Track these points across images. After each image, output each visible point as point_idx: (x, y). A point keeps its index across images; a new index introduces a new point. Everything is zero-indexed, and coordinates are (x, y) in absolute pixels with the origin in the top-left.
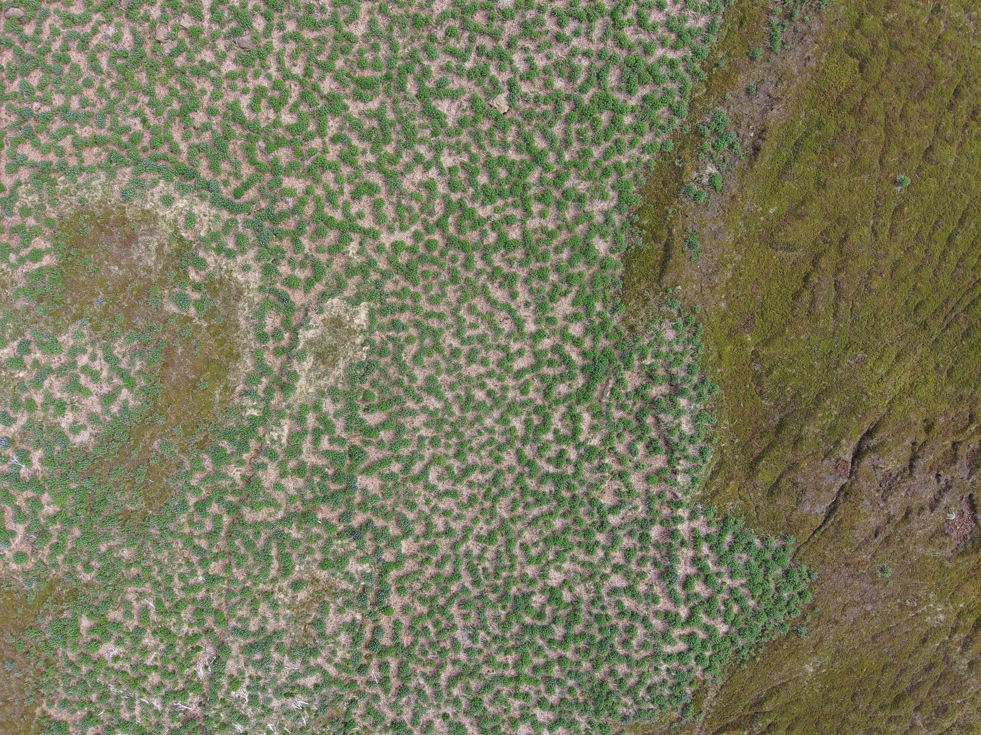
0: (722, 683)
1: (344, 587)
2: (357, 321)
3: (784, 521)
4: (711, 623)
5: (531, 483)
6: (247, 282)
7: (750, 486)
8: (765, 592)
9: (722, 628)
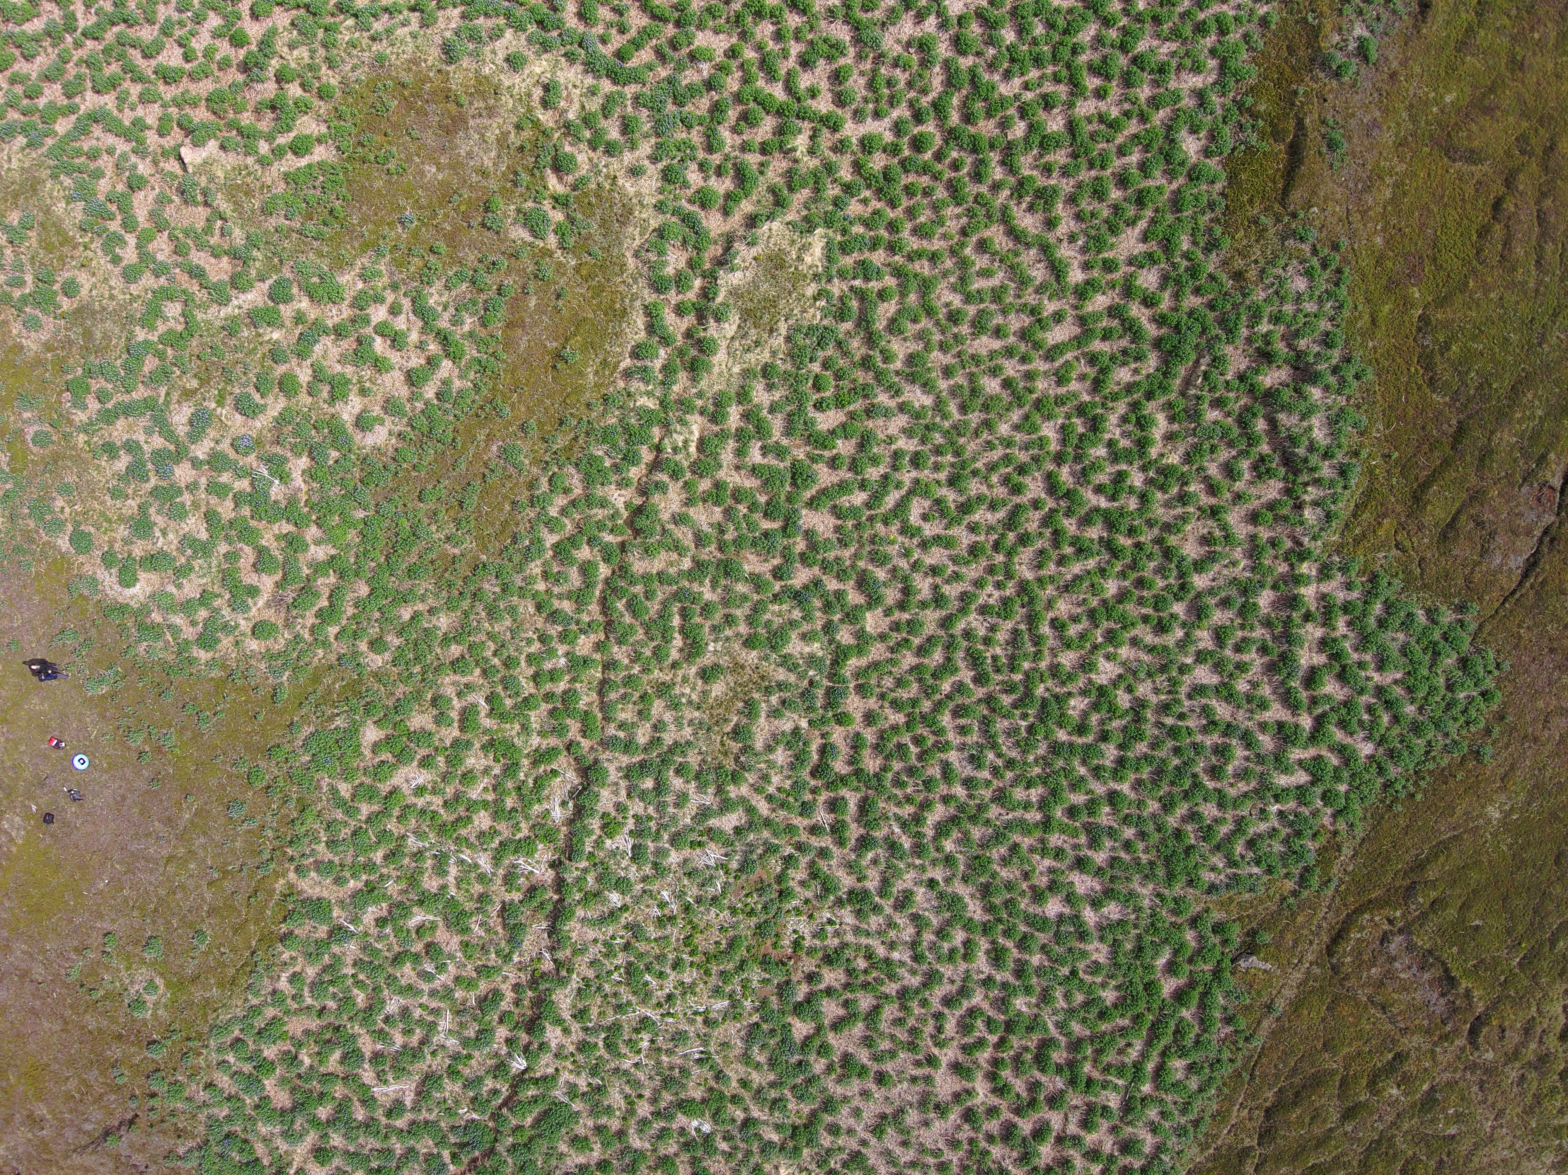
0: (1362, 835)
1: (781, 677)
2: (808, 259)
3: (1460, 582)
4: (1349, 740)
5: (1070, 526)
6: (638, 194)
7: (1412, 527)
8: (1432, 690)
9: (1366, 749)
